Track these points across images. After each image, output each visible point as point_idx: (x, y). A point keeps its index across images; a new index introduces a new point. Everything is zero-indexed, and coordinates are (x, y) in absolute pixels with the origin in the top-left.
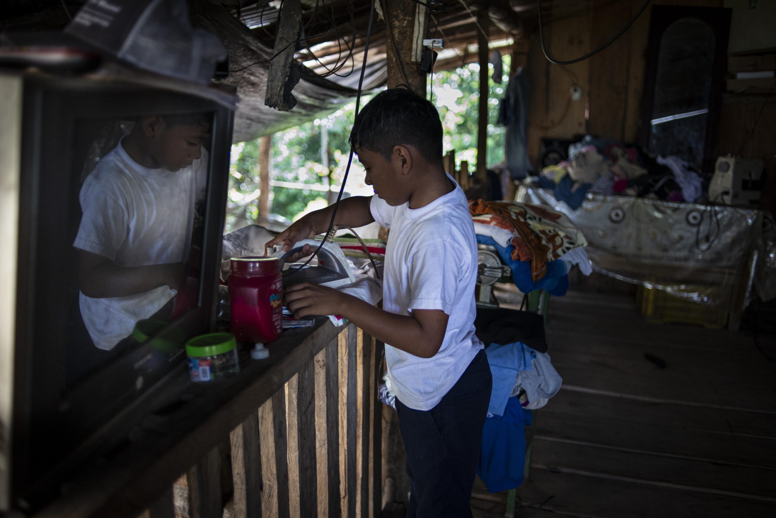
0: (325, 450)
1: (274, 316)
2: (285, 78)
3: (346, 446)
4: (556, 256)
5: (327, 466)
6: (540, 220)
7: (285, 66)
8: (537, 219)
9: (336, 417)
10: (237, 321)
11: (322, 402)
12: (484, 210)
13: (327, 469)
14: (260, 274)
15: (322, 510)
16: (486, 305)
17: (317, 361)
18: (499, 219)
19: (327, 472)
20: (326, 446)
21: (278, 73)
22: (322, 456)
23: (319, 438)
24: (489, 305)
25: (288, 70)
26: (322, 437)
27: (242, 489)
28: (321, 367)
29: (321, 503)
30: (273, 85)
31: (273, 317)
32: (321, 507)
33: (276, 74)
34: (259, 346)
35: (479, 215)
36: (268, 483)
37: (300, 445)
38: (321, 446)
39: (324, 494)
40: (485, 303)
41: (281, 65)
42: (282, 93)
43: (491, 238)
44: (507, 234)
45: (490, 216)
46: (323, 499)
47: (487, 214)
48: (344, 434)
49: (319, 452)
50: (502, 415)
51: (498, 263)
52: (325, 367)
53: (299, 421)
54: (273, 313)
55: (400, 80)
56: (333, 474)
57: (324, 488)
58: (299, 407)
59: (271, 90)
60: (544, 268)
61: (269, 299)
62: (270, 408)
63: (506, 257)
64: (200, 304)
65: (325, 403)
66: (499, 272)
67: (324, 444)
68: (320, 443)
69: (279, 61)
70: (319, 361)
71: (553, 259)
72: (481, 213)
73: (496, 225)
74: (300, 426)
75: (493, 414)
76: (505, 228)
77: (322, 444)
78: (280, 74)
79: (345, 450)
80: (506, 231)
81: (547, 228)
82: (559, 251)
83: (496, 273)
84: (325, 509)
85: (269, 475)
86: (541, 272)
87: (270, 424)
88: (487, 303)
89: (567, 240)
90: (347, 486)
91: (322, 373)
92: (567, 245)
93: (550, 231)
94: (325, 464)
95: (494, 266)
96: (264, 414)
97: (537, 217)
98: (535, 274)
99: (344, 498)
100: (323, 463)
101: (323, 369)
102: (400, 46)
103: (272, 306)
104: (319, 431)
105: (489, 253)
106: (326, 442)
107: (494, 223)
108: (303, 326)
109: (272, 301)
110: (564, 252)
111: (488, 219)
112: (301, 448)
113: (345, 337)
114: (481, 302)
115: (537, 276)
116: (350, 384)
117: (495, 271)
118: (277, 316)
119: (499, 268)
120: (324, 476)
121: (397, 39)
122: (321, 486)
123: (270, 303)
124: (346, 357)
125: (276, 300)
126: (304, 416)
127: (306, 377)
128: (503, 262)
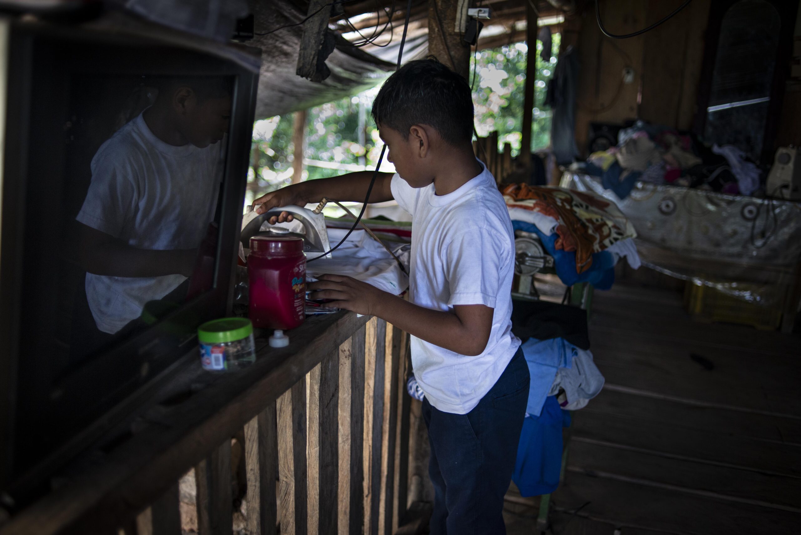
0: (348, 445)
1: (296, 301)
2: (318, 46)
3: (371, 442)
4: (603, 246)
5: (349, 462)
6: (587, 207)
7: (318, 33)
8: (584, 206)
9: (361, 411)
10: (255, 305)
11: (346, 395)
12: (527, 195)
13: (349, 466)
14: (283, 255)
15: (343, 509)
16: (526, 297)
17: (342, 351)
18: (543, 205)
19: (349, 469)
20: (350, 441)
21: (311, 40)
22: (345, 451)
23: (343, 432)
24: (529, 297)
25: (322, 37)
26: (346, 432)
27: (255, 486)
28: (346, 357)
29: (342, 501)
30: (305, 54)
31: (294, 303)
32: (342, 506)
33: (309, 41)
34: (278, 334)
35: (522, 200)
36: (285, 479)
37: (321, 440)
38: (344, 442)
39: (345, 492)
40: (524, 294)
41: (315, 32)
42: (315, 62)
43: (534, 225)
44: (551, 221)
45: (534, 201)
46: (344, 497)
47: (530, 199)
48: (369, 428)
49: (341, 447)
50: (538, 415)
51: (540, 253)
52: (350, 358)
53: (321, 415)
54: (295, 298)
55: (442, 52)
56: (355, 471)
57: (345, 486)
58: (321, 399)
59: (304, 59)
60: (589, 260)
61: (291, 283)
62: (289, 400)
63: (549, 246)
64: (215, 286)
65: (350, 396)
66: (541, 262)
67: (347, 439)
68: (343, 438)
69: (312, 28)
70: (345, 351)
71: (600, 250)
72: (524, 198)
73: (539, 211)
74: (321, 419)
75: (529, 414)
76: (550, 215)
77: (345, 439)
78: (314, 41)
79: (370, 446)
80: (551, 218)
81: (594, 217)
82: (607, 242)
83: (537, 263)
84: (346, 508)
85: (286, 472)
86: (586, 264)
87: (288, 417)
88: (527, 295)
89: (615, 230)
90: (370, 484)
91: (347, 364)
92: (615, 236)
93: (597, 220)
94: (347, 460)
95: (536, 255)
96: (282, 406)
97: (584, 204)
98: (579, 265)
99: (367, 496)
100: (345, 459)
101: (349, 359)
102: (443, 16)
103: (294, 290)
104: (342, 425)
105: (532, 241)
106: (350, 437)
107: (537, 209)
108: (327, 313)
109: (294, 285)
110: (612, 243)
111: (532, 205)
112: (322, 443)
113: (374, 326)
114: (521, 293)
115: (582, 267)
116: (377, 377)
117: (536, 261)
118: (299, 301)
119: (541, 258)
120: (346, 473)
121: (440, 8)
122: (343, 483)
123: (292, 287)
124: (373, 347)
125: (299, 284)
126: (326, 409)
127: (330, 367)
128: (545, 251)
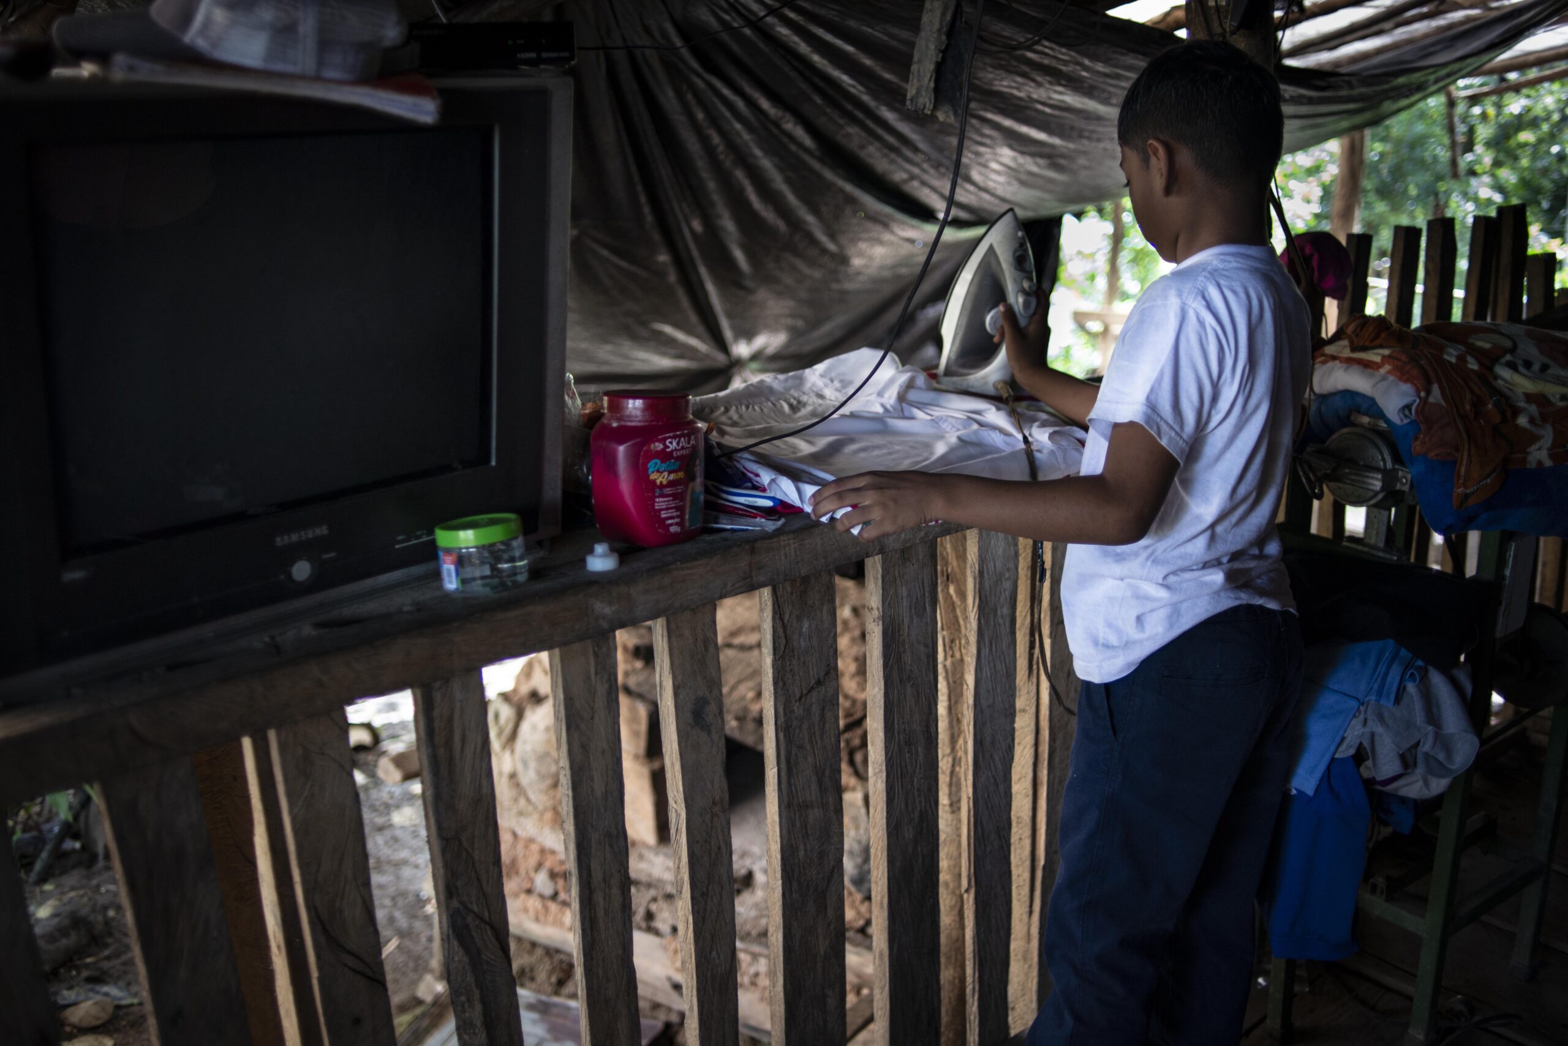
0: (882, 782)
1: (657, 500)
2: (937, 55)
3: (970, 790)
5: (885, 814)
6: (1544, 368)
7: (939, 30)
8: (1536, 367)
9: (928, 727)
11: (876, 690)
12: (1377, 336)
13: (885, 820)
15: (879, 898)
16: (1375, 552)
17: (868, 608)
18: (1399, 360)
19: (885, 827)
20: (884, 775)
21: (930, 45)
23: (873, 757)
24: (1381, 554)
25: (944, 37)
26: (878, 757)
28: (874, 621)
29: (876, 883)
30: (921, 70)
31: (655, 502)
32: (877, 891)
33: (927, 47)
34: (600, 549)
35: (1364, 349)
36: (675, 806)
37: (783, 757)
38: (875, 774)
39: (881, 868)
40: (1373, 547)
41: (935, 30)
42: (932, 85)
43: (1372, 401)
44: (1406, 392)
45: (1386, 352)
46: (879, 876)
47: (1381, 347)
48: (968, 765)
49: (872, 785)
50: (1310, 792)
51: (1383, 459)
52: (881, 623)
53: (781, 710)
54: (657, 494)
56: (909, 833)
57: (880, 856)
58: (781, 684)
59: (919, 80)
60: (1489, 480)
61: (647, 469)
62: (668, 669)
63: (1403, 446)
65: (883, 692)
66: (1377, 479)
67: (881, 771)
68: (874, 769)
69: (931, 21)
70: (872, 609)
71: (1548, 463)
72: (1367, 343)
74: (782, 719)
75: (1298, 789)
76: (1406, 381)
77: (877, 770)
78: (933, 47)
80: (1407, 388)
81: (1553, 391)
84: (883, 898)
85: (675, 793)
86: (1478, 489)
87: (670, 699)
88: (1378, 549)
90: (972, 870)
91: (876, 634)
94: (882, 809)
96: (662, 678)
97: (1537, 361)
98: (1460, 490)
99: (967, 891)
100: (879, 808)
101: (878, 625)
103: (654, 482)
106: (884, 768)
107: (1388, 367)
109: (653, 472)
111: (1377, 359)
112: (788, 761)
113: (973, 574)
115: (1466, 496)
116: (987, 672)
118: (668, 501)
119: (1384, 471)
120: (880, 834)
122: (877, 850)
123: (648, 476)
124: (974, 613)
125: (664, 471)
126: (798, 703)
127: (804, 630)
128: (1397, 459)
